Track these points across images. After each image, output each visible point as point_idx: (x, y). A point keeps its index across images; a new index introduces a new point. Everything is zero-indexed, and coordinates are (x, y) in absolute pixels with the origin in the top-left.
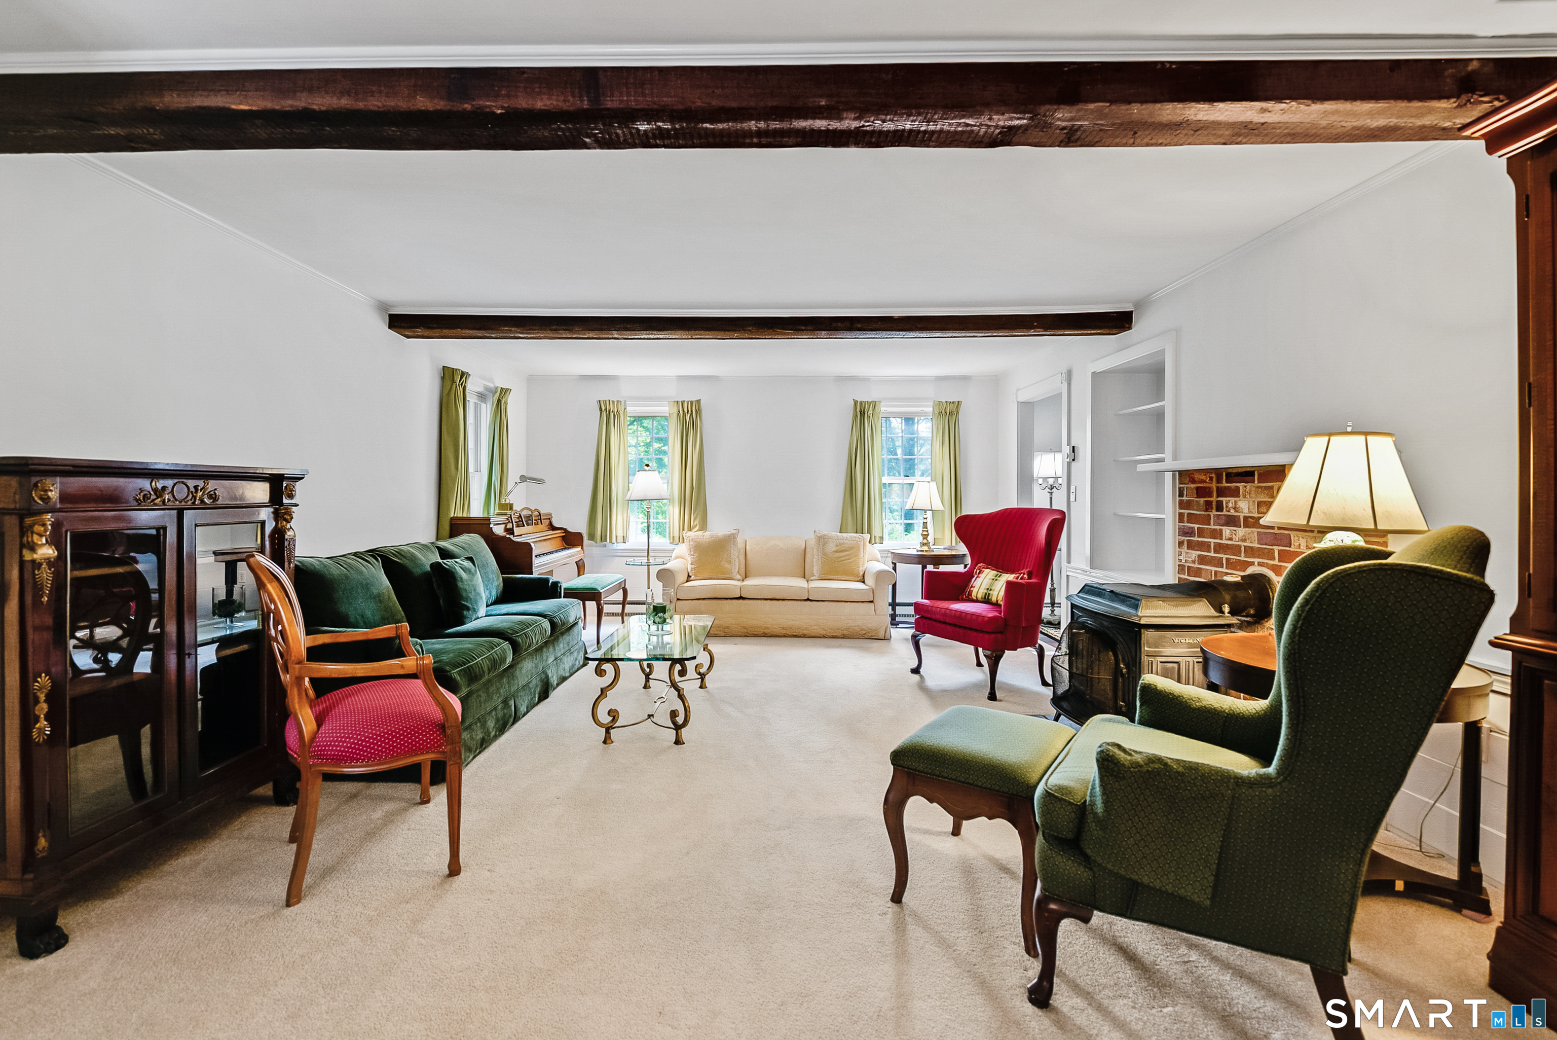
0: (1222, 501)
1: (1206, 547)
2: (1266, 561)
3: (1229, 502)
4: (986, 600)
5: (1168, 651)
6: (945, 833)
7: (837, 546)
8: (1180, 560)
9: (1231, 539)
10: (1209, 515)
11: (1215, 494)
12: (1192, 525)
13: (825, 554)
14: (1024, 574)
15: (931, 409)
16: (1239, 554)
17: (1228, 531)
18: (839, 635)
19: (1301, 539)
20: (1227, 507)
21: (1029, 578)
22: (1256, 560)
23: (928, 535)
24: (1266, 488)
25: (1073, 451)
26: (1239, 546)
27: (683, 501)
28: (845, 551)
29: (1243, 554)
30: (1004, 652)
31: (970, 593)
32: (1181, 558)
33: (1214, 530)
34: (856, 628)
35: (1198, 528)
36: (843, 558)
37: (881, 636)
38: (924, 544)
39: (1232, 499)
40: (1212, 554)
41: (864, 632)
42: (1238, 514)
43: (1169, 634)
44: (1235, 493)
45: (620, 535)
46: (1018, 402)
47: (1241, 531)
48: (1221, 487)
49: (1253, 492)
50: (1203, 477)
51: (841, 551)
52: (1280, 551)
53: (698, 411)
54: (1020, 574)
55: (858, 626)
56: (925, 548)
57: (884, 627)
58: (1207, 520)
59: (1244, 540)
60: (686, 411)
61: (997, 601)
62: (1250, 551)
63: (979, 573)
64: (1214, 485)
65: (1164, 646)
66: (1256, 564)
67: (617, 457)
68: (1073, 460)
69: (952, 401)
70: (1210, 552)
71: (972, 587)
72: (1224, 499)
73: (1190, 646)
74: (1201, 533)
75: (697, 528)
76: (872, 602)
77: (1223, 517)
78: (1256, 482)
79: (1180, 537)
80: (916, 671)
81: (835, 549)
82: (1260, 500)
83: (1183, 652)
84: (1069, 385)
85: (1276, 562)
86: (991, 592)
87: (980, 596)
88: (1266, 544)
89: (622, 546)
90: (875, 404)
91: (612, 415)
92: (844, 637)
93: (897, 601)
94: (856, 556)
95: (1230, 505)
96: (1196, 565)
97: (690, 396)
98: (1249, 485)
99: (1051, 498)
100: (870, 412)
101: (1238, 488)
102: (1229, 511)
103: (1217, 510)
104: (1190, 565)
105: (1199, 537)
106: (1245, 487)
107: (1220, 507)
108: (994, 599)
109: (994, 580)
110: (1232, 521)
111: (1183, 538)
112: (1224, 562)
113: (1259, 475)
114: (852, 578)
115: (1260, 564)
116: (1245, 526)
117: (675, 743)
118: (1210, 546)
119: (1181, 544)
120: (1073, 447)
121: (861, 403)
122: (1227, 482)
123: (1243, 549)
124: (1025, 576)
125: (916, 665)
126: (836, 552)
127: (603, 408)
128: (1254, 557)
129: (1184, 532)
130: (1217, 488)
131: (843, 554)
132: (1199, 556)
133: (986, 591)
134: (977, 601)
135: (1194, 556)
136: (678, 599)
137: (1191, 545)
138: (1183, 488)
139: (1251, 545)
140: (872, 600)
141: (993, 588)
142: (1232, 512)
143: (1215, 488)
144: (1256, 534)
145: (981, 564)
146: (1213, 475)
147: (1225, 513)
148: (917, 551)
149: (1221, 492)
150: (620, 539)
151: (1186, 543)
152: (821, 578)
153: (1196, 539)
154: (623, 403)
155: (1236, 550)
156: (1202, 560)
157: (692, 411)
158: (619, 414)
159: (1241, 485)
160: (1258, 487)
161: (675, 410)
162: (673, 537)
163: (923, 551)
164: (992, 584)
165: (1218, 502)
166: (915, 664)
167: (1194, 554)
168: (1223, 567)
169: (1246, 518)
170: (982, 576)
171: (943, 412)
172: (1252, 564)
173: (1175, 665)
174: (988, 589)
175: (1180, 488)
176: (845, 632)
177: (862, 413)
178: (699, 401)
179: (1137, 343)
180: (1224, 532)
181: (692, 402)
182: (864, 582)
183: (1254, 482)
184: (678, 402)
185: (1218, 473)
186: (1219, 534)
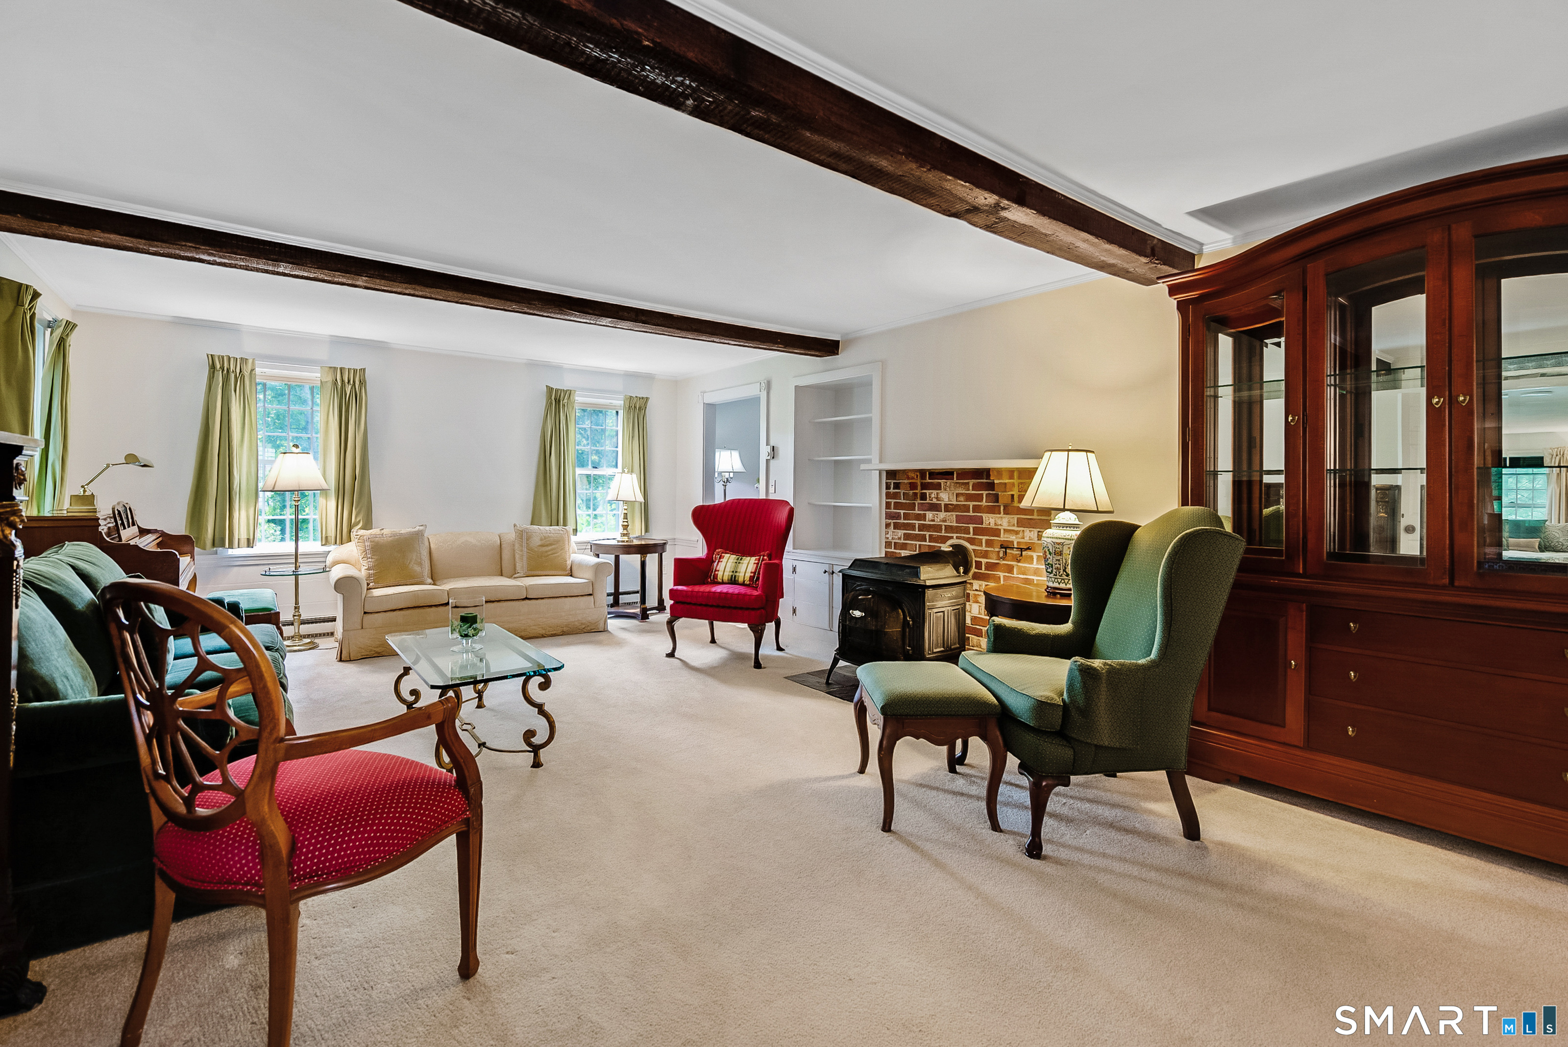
0: (926, 493)
1: (913, 527)
2: (962, 535)
3: (932, 494)
4: (733, 581)
5: (939, 604)
6: (854, 773)
7: (541, 540)
8: (888, 538)
9: (933, 521)
10: (915, 504)
11: (919, 487)
12: (898, 511)
13: (530, 549)
14: (764, 556)
15: (623, 402)
16: (940, 531)
17: (931, 515)
18: (558, 632)
19: (990, 519)
20: (930, 497)
21: (770, 560)
22: (955, 535)
23: (628, 526)
24: (963, 484)
25: (773, 450)
26: (941, 526)
27: (340, 492)
28: (551, 544)
29: (943, 531)
30: (765, 625)
31: (716, 576)
32: (887, 536)
33: (918, 514)
34: (576, 623)
35: (904, 513)
36: (550, 553)
37: (601, 628)
38: (624, 535)
39: (935, 492)
40: (917, 532)
41: (584, 626)
42: (940, 502)
43: (939, 591)
44: (938, 487)
45: (244, 536)
46: (704, 403)
47: (942, 515)
48: (925, 483)
49: (952, 487)
50: (913, 475)
51: (547, 546)
52: (973, 528)
53: (363, 383)
54: (760, 556)
55: (578, 620)
56: (626, 539)
57: (604, 619)
58: (912, 507)
59: (945, 521)
60: (346, 381)
61: (744, 581)
62: (949, 529)
63: (720, 558)
64: (919, 482)
65: (937, 601)
66: (955, 537)
67: (239, 434)
68: (773, 458)
69: (641, 396)
70: (915, 531)
71: (716, 570)
72: (927, 492)
73: (950, 598)
74: (906, 516)
75: (360, 525)
76: (591, 595)
77: (927, 505)
78: (955, 479)
79: (887, 520)
80: (671, 655)
81: (540, 543)
82: (957, 492)
83: (946, 604)
84: (768, 393)
85: (971, 535)
86: (737, 574)
87: (726, 579)
88: (963, 523)
89: (245, 551)
90: (569, 393)
91: (233, 376)
92: (563, 634)
93: (620, 590)
94: (562, 549)
95: (933, 496)
96: (902, 541)
97: (351, 361)
98: (949, 482)
99: (725, 491)
100: (565, 401)
101: (940, 484)
102: (932, 500)
103: (921, 499)
104: (897, 541)
105: (904, 519)
106: (946, 482)
107: (923, 497)
108: (741, 580)
109: (738, 563)
110: (935, 508)
111: (890, 521)
112: (927, 538)
113: (957, 474)
114: (560, 573)
115: (957, 538)
116: (945, 511)
117: (533, 766)
118: (915, 526)
119: (888, 525)
120: (773, 447)
121: (557, 390)
122: (929, 479)
123: (943, 527)
124: (765, 558)
125: (671, 648)
126: (542, 546)
127: (218, 366)
128: (953, 533)
129: (889, 516)
130: (922, 483)
131: (550, 548)
132: (905, 534)
133: (731, 574)
134: (723, 583)
135: (900, 534)
136: (365, 613)
137: (897, 526)
138: (891, 483)
139: (951, 524)
140: (591, 593)
141: (738, 570)
142: (935, 501)
143: (919, 484)
144: (954, 516)
145: (720, 550)
146: (918, 474)
147: (928, 501)
148: (618, 541)
149: (925, 486)
150: (244, 542)
151: (892, 525)
152: (527, 574)
153: (902, 521)
154: (250, 361)
155: (938, 528)
156: (907, 537)
157: (354, 382)
158: (243, 378)
159: (942, 481)
160: (956, 483)
161: (329, 378)
162: (326, 537)
163: (624, 541)
164: (736, 567)
165: (922, 493)
166: (669, 649)
167: (901, 533)
168: (926, 541)
169: (946, 505)
170: (724, 560)
171: (633, 407)
172: (952, 537)
173: (942, 614)
174: (733, 572)
175: (886, 483)
176: (565, 629)
177: (558, 401)
178: (364, 369)
179: (843, 368)
180: (927, 516)
181: (355, 371)
182: (571, 576)
183: (953, 480)
184: (335, 369)
185: (922, 473)
186: (924, 517)
